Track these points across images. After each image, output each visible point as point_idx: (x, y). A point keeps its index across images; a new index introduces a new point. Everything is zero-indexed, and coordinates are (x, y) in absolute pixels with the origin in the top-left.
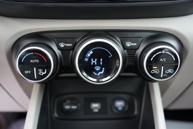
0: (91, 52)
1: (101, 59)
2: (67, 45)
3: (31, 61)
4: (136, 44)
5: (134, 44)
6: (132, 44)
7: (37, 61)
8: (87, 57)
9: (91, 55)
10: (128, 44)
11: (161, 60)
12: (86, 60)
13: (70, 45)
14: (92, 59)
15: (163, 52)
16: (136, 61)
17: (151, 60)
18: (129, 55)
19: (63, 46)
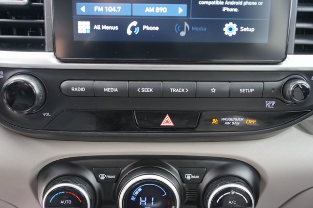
0: (140, 190)
1: (153, 199)
2: (109, 177)
3: (62, 202)
4: (198, 177)
5: (196, 177)
6: (194, 177)
7: (70, 202)
8: (134, 196)
9: (140, 193)
10: (189, 177)
11: (230, 202)
12: (133, 198)
13: (112, 177)
14: (141, 198)
15: (233, 192)
16: (199, 198)
17: (217, 202)
18: (189, 189)
19: (104, 178)
